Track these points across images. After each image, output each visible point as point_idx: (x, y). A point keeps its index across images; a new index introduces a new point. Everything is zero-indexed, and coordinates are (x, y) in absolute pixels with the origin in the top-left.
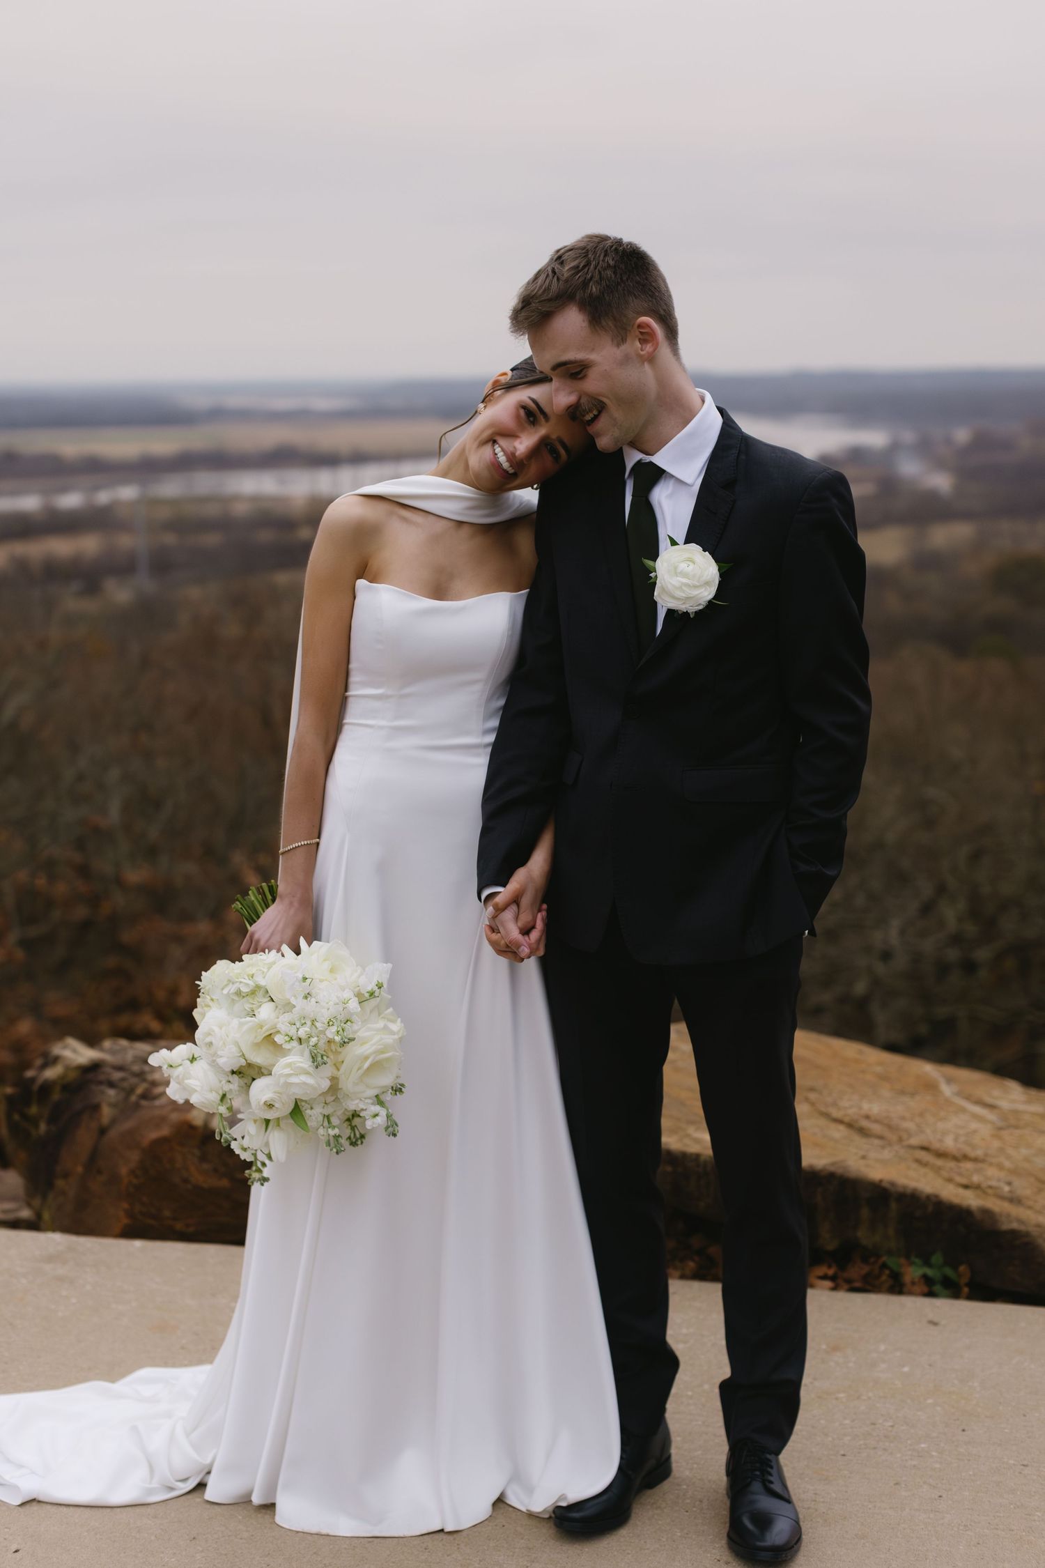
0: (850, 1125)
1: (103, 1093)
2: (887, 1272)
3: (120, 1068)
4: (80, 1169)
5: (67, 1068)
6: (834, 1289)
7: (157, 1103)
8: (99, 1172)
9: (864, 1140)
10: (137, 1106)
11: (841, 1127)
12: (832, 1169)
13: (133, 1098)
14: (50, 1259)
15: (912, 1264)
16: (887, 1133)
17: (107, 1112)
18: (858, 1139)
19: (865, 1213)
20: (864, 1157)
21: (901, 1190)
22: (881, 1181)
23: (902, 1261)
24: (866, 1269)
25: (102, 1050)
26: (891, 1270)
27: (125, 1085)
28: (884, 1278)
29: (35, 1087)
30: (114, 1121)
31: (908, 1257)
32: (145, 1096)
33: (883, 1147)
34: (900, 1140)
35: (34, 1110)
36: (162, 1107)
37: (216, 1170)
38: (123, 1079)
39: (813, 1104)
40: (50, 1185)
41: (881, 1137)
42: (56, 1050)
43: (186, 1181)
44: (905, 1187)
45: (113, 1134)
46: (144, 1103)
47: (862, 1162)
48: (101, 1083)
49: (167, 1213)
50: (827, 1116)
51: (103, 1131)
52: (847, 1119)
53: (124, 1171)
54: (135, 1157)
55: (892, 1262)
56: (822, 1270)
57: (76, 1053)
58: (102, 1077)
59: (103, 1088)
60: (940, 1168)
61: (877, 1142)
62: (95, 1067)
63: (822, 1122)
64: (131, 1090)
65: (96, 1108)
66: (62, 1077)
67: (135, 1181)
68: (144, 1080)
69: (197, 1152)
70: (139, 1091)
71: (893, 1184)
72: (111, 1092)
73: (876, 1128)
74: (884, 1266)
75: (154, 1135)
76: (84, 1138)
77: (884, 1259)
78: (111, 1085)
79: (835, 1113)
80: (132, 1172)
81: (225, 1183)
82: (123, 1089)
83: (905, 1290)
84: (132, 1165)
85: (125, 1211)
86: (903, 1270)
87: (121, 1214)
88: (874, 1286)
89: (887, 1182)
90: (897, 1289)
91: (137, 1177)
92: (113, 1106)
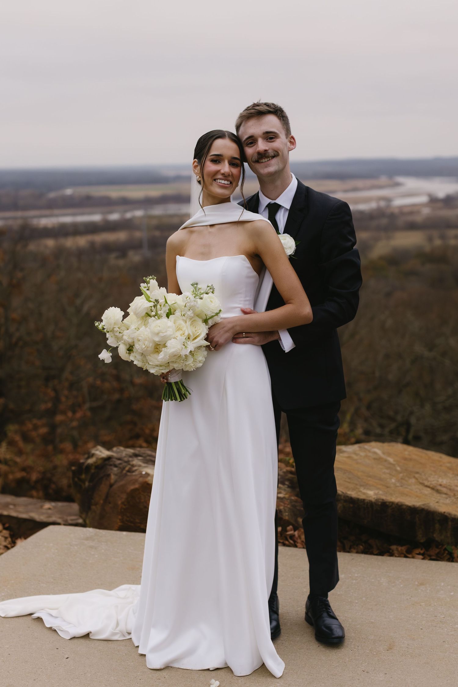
0: (433, 489)
1: (112, 469)
2: (447, 552)
3: (119, 459)
4: (102, 502)
5: (97, 459)
6: (423, 559)
7: (134, 474)
8: (110, 503)
9: (438, 495)
10: (126, 475)
11: (429, 489)
12: (423, 507)
13: (124, 472)
14: (87, 539)
16: (449, 492)
17: (113, 478)
18: (435, 494)
19: (437, 526)
20: (437, 502)
21: (453, 516)
22: (444, 512)
23: (453, 547)
24: (438, 551)
25: (113, 451)
26: (448, 551)
27: (121, 466)
28: (445, 555)
29: (84, 467)
30: (116, 482)
31: (456, 546)
32: (129, 471)
33: (447, 498)
34: (455, 495)
35: (83, 476)
36: (135, 475)
38: (120, 464)
39: (417, 479)
40: (89, 508)
41: (446, 494)
42: (93, 451)
44: (455, 515)
45: (115, 487)
46: (129, 474)
47: (437, 504)
48: (111, 465)
49: (137, 521)
50: (422, 484)
51: (111, 486)
52: (431, 486)
53: (120, 502)
54: (124, 496)
55: (449, 548)
56: (418, 551)
57: (102, 452)
58: (111, 463)
59: (111, 467)
61: (444, 496)
62: (109, 458)
63: (421, 487)
64: (124, 468)
65: (109, 475)
66: (95, 463)
67: (124, 507)
68: (129, 464)
70: (127, 469)
71: (450, 514)
72: (115, 469)
73: (444, 490)
74: (445, 549)
75: (132, 487)
76: (103, 488)
77: (445, 546)
78: (115, 466)
79: (426, 483)
80: (123, 503)
82: (120, 468)
83: (454, 560)
84: (123, 500)
85: (120, 520)
86: (453, 551)
87: (118, 521)
88: (441, 558)
89: (447, 513)
90: (451, 559)
91: (125, 505)
92: (116, 475)
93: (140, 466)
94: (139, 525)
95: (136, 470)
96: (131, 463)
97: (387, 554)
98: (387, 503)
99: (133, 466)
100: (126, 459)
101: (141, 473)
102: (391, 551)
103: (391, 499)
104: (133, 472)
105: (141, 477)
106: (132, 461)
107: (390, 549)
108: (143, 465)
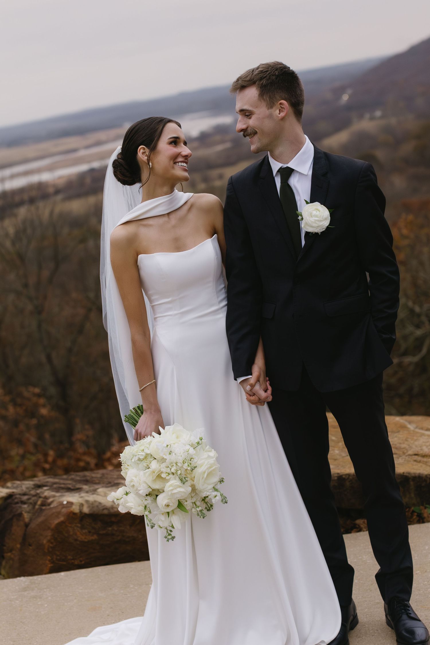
1: (20, 507)
2: (416, 514)
3: (24, 494)
4: (18, 546)
7: (52, 506)
8: (30, 545)
10: (41, 510)
13: (37, 507)
15: (426, 508)
16: (397, 451)
17: (26, 516)
21: (413, 475)
22: (404, 473)
23: (421, 507)
26: (418, 513)
27: (31, 501)
28: (415, 517)
30: (31, 520)
31: (423, 505)
32: (43, 504)
33: (398, 458)
36: (54, 507)
37: (90, 532)
38: (29, 499)
43: (76, 540)
44: (415, 474)
45: (32, 525)
46: (44, 508)
48: (17, 503)
49: (69, 557)
51: (27, 525)
53: (45, 542)
54: (49, 533)
55: (416, 509)
58: (16, 501)
59: (20, 505)
60: (426, 462)
64: (35, 503)
65: (20, 515)
67: (51, 545)
68: (40, 497)
69: (79, 525)
70: (39, 503)
71: (409, 473)
72: (25, 506)
74: (413, 512)
75: (56, 521)
76: (17, 530)
77: (413, 508)
78: (24, 503)
80: (49, 541)
81: (95, 537)
82: (31, 503)
83: (425, 520)
84: (49, 538)
85: (49, 561)
86: (422, 512)
87: (48, 562)
88: (411, 522)
89: (407, 473)
90: (421, 521)
91: (52, 543)
92: (29, 512)
93: (54, 496)
94: (73, 561)
95: (52, 502)
96: (43, 496)
97: (355, 530)
98: (344, 477)
99: (46, 498)
100: (33, 492)
101: (61, 504)
102: (357, 526)
103: (345, 470)
104: (49, 504)
105: (63, 507)
106: (43, 493)
107: (355, 524)
108: (58, 494)
